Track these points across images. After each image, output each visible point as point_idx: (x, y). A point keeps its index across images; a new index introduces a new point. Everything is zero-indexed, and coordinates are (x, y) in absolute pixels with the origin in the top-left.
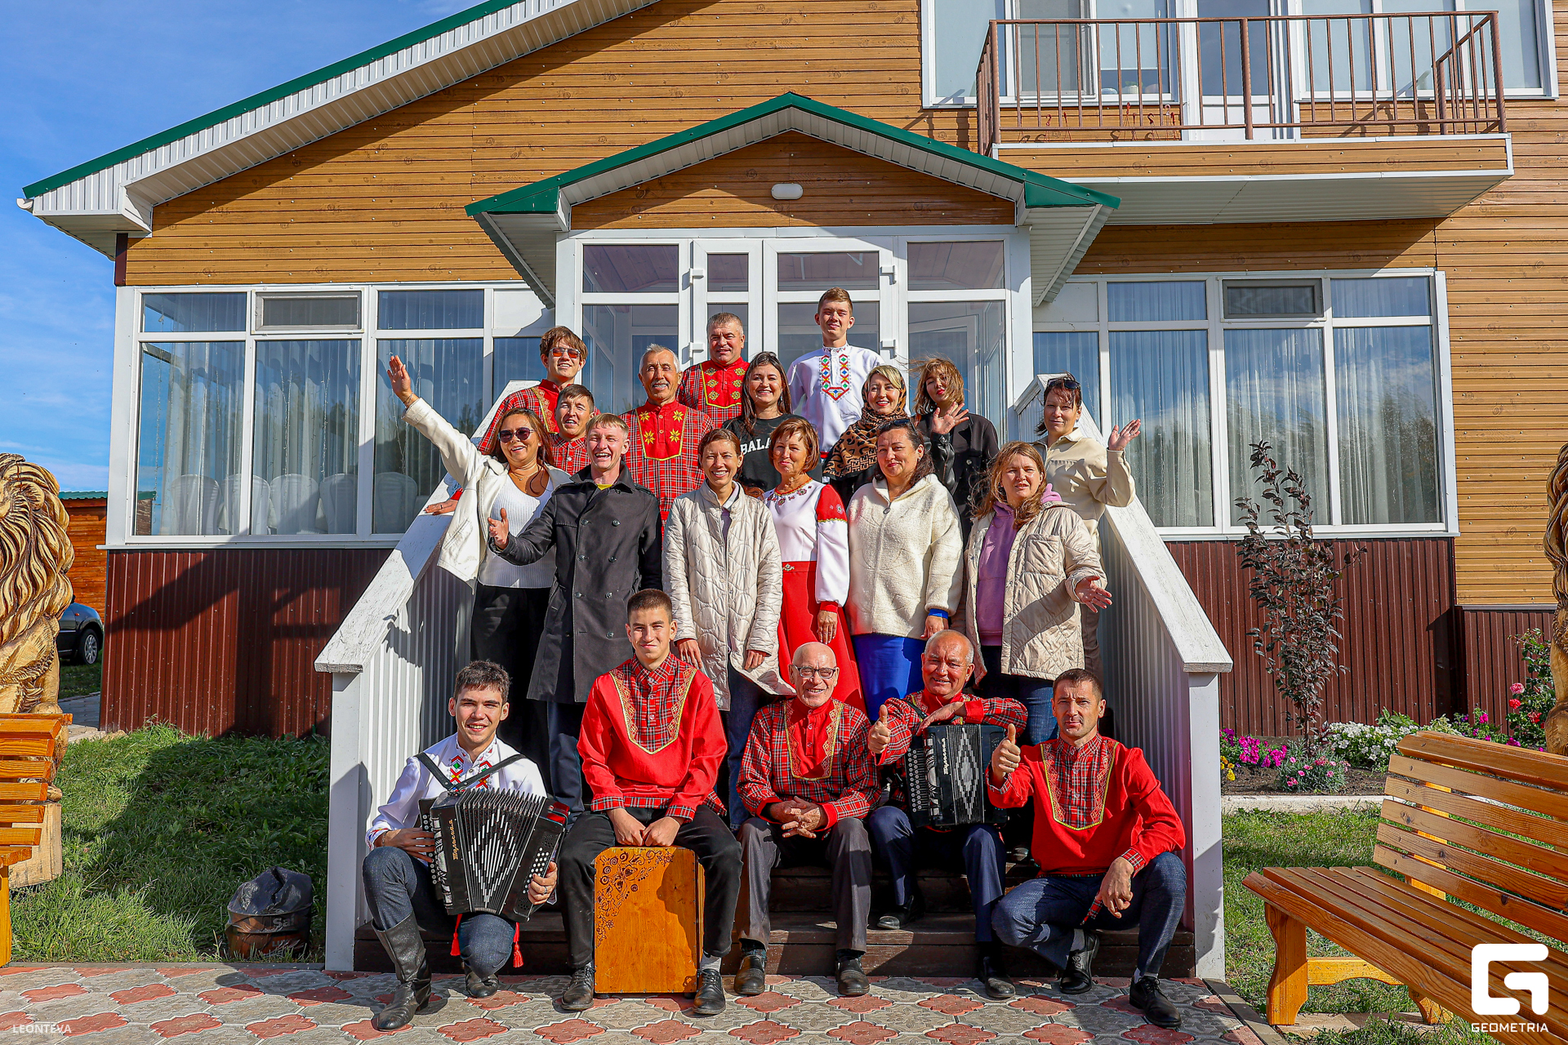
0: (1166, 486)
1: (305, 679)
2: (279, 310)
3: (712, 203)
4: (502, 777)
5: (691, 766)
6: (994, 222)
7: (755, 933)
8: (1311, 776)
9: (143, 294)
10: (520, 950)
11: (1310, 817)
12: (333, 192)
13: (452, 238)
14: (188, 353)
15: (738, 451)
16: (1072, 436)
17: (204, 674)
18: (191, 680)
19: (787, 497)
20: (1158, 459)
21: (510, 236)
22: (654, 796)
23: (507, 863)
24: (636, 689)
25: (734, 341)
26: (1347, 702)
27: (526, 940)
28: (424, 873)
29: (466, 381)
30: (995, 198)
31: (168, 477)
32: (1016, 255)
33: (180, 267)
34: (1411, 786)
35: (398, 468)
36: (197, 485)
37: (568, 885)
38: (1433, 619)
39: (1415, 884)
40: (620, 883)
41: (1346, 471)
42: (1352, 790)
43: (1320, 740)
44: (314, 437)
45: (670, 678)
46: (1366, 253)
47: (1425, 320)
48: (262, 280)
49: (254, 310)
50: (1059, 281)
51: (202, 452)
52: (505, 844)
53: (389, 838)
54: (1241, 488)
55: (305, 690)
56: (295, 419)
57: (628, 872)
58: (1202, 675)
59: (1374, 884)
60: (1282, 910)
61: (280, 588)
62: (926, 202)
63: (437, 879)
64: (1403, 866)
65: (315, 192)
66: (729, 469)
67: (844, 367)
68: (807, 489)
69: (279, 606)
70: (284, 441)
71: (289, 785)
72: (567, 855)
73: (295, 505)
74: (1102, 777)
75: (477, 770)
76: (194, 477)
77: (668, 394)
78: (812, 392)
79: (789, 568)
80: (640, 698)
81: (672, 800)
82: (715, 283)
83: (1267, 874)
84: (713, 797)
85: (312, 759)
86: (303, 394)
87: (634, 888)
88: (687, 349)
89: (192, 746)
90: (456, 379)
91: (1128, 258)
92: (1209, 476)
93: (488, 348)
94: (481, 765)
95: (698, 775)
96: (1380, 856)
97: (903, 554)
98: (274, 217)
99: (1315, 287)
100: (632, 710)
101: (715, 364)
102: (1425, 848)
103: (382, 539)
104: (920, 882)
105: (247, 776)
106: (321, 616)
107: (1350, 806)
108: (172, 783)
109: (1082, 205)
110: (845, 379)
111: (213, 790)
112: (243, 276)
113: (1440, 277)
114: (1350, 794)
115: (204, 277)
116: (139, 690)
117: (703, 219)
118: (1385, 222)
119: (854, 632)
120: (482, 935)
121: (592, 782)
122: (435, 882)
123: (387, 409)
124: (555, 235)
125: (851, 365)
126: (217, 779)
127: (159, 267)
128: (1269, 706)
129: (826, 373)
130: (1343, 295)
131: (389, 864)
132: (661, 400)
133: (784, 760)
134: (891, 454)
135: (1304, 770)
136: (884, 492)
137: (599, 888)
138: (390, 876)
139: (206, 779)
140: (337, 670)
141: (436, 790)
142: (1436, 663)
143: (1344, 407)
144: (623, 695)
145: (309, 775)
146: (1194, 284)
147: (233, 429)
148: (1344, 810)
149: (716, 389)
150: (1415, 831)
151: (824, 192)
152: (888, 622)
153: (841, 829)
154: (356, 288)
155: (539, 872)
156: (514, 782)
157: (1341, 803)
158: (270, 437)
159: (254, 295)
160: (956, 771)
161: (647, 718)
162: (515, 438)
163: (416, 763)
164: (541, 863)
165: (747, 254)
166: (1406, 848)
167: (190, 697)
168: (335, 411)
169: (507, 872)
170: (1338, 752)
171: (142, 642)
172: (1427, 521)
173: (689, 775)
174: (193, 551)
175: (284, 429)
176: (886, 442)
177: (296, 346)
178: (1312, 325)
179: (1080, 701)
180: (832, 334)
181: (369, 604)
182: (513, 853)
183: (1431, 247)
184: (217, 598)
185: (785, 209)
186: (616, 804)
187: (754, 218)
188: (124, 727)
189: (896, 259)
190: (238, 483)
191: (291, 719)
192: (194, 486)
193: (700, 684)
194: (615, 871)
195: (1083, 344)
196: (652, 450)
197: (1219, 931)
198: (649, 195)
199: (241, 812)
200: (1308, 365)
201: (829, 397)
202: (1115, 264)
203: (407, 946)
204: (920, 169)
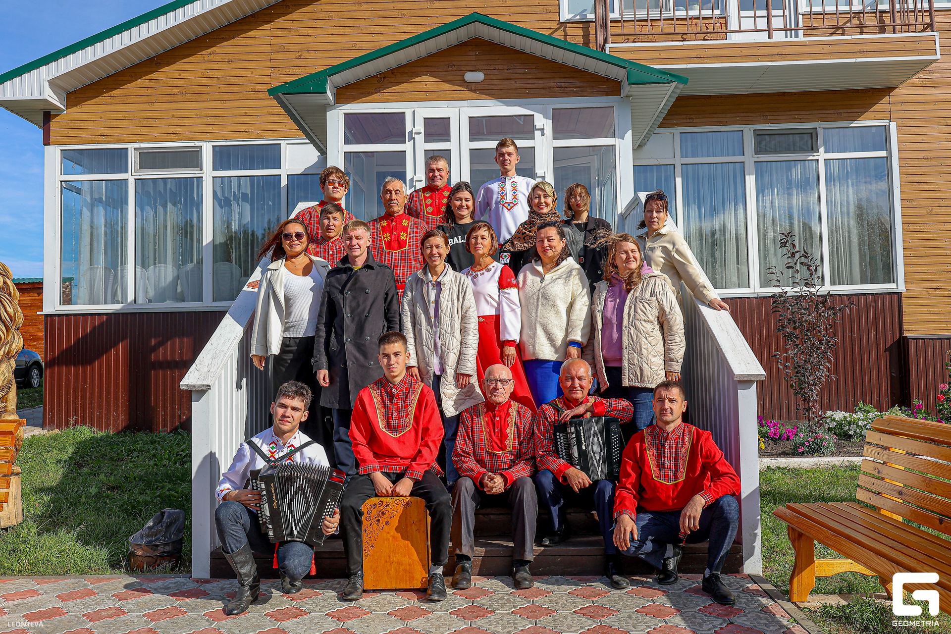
0: (719, 263)
1: (173, 394)
2: (149, 159)
3: (426, 85)
4: (302, 455)
5: (421, 445)
6: (607, 95)
7: (465, 550)
8: (813, 445)
9: (61, 150)
10: (315, 564)
11: (813, 471)
12: (182, 82)
13: (259, 111)
14: (91, 187)
15: (447, 243)
16: (663, 231)
17: (108, 393)
18: (100, 397)
19: (479, 273)
20: (713, 244)
21: (296, 109)
22: (398, 465)
23: (307, 510)
24: (385, 396)
25: (443, 174)
26: (834, 398)
27: (319, 558)
28: (254, 517)
29: (270, 203)
30: (608, 79)
31: (81, 267)
32: (622, 116)
33: (85, 132)
34: (880, 450)
35: (228, 259)
36: (100, 272)
37: (346, 522)
38: (888, 345)
39: (883, 512)
40: (378, 520)
41: (833, 251)
42: (839, 453)
43: (818, 422)
44: (174, 240)
45: (406, 389)
46: (845, 111)
47: (883, 154)
48: (138, 140)
49: (133, 159)
50: (649, 132)
51: (103, 251)
52: (306, 498)
53: (231, 496)
54: (766, 263)
55: (173, 402)
56: (162, 230)
57: (383, 513)
58: (746, 382)
59: (857, 513)
60: (799, 530)
61: (155, 338)
62: (563, 83)
63: (262, 520)
64: (876, 501)
65: (170, 82)
66: (440, 255)
67: (514, 189)
68: (492, 268)
69: (155, 349)
70: (155, 243)
71: (164, 462)
72: (346, 503)
73: (163, 284)
74: (684, 451)
75: (286, 451)
76: (98, 268)
77: (398, 209)
78: (494, 205)
79: (482, 320)
80: (387, 402)
81: (409, 467)
82: (429, 136)
83: (789, 507)
84: (435, 465)
85: (179, 445)
86: (167, 213)
87: (387, 523)
88: (412, 180)
89: (101, 439)
90: (264, 202)
91: (693, 116)
92: (746, 256)
93: (284, 182)
94: (289, 447)
95: (425, 451)
96: (861, 495)
97: (554, 308)
98: (144, 99)
99: (812, 135)
100: (383, 410)
101: (431, 188)
102: (890, 490)
103: (219, 305)
104: (568, 516)
105: (138, 457)
106: (182, 354)
107: (837, 464)
108: (90, 462)
109: (665, 83)
110: (515, 197)
111: (117, 466)
112: (125, 138)
113: (893, 126)
114: (838, 456)
115: (100, 138)
116: (67, 403)
117: (420, 95)
118: (857, 91)
119: (524, 359)
120: (294, 555)
121: (359, 456)
122: (261, 522)
123: (220, 223)
124: (325, 108)
125: (519, 188)
126: (119, 459)
127: (71, 133)
128: (785, 401)
129: (503, 193)
130: (831, 138)
131: (231, 512)
132: (394, 212)
133: (481, 440)
134: (546, 243)
135: (808, 441)
136: (540, 269)
137: (365, 524)
138: (233, 520)
139: (112, 459)
140: (194, 389)
141: (260, 464)
142: (891, 372)
143: (831, 209)
144: (377, 400)
145: (177, 456)
146: (736, 133)
147: (122, 237)
148: (834, 466)
149: (431, 205)
150: (883, 479)
151: (498, 77)
152: (546, 352)
153: (518, 484)
154: (198, 144)
155: (328, 514)
156: (309, 458)
157: (832, 462)
158: (146, 240)
159: (133, 150)
160: (590, 447)
161: (392, 415)
162: (294, 238)
163: (246, 446)
164: (330, 509)
165: (450, 118)
166: (879, 490)
167: (100, 407)
168: (187, 224)
169: (308, 515)
170: (830, 430)
171: (68, 373)
172: (885, 282)
173: (420, 451)
174: (99, 314)
175: (155, 236)
176: (543, 236)
177: (161, 182)
178: (811, 158)
179: (671, 400)
180: (506, 169)
181: (214, 346)
182: (312, 503)
183: (887, 107)
184: (115, 344)
185: (473, 88)
186: (375, 470)
187: (454, 95)
188: (59, 427)
189: (545, 120)
190: (126, 271)
191: (165, 420)
192: (98, 273)
193: (426, 393)
194: (375, 512)
195: (666, 172)
196: (389, 245)
197: (758, 544)
198: (386, 81)
199: (135, 480)
200: (808, 184)
201: (505, 209)
202: (685, 121)
203: (244, 564)
204: (559, 61)
